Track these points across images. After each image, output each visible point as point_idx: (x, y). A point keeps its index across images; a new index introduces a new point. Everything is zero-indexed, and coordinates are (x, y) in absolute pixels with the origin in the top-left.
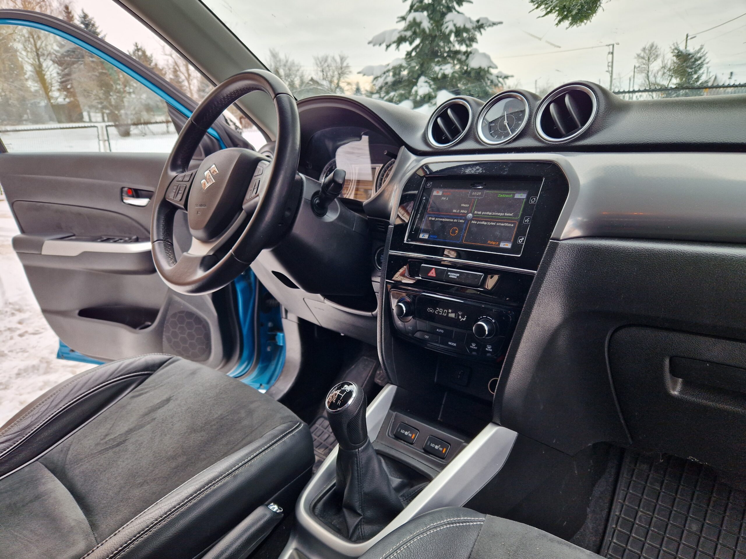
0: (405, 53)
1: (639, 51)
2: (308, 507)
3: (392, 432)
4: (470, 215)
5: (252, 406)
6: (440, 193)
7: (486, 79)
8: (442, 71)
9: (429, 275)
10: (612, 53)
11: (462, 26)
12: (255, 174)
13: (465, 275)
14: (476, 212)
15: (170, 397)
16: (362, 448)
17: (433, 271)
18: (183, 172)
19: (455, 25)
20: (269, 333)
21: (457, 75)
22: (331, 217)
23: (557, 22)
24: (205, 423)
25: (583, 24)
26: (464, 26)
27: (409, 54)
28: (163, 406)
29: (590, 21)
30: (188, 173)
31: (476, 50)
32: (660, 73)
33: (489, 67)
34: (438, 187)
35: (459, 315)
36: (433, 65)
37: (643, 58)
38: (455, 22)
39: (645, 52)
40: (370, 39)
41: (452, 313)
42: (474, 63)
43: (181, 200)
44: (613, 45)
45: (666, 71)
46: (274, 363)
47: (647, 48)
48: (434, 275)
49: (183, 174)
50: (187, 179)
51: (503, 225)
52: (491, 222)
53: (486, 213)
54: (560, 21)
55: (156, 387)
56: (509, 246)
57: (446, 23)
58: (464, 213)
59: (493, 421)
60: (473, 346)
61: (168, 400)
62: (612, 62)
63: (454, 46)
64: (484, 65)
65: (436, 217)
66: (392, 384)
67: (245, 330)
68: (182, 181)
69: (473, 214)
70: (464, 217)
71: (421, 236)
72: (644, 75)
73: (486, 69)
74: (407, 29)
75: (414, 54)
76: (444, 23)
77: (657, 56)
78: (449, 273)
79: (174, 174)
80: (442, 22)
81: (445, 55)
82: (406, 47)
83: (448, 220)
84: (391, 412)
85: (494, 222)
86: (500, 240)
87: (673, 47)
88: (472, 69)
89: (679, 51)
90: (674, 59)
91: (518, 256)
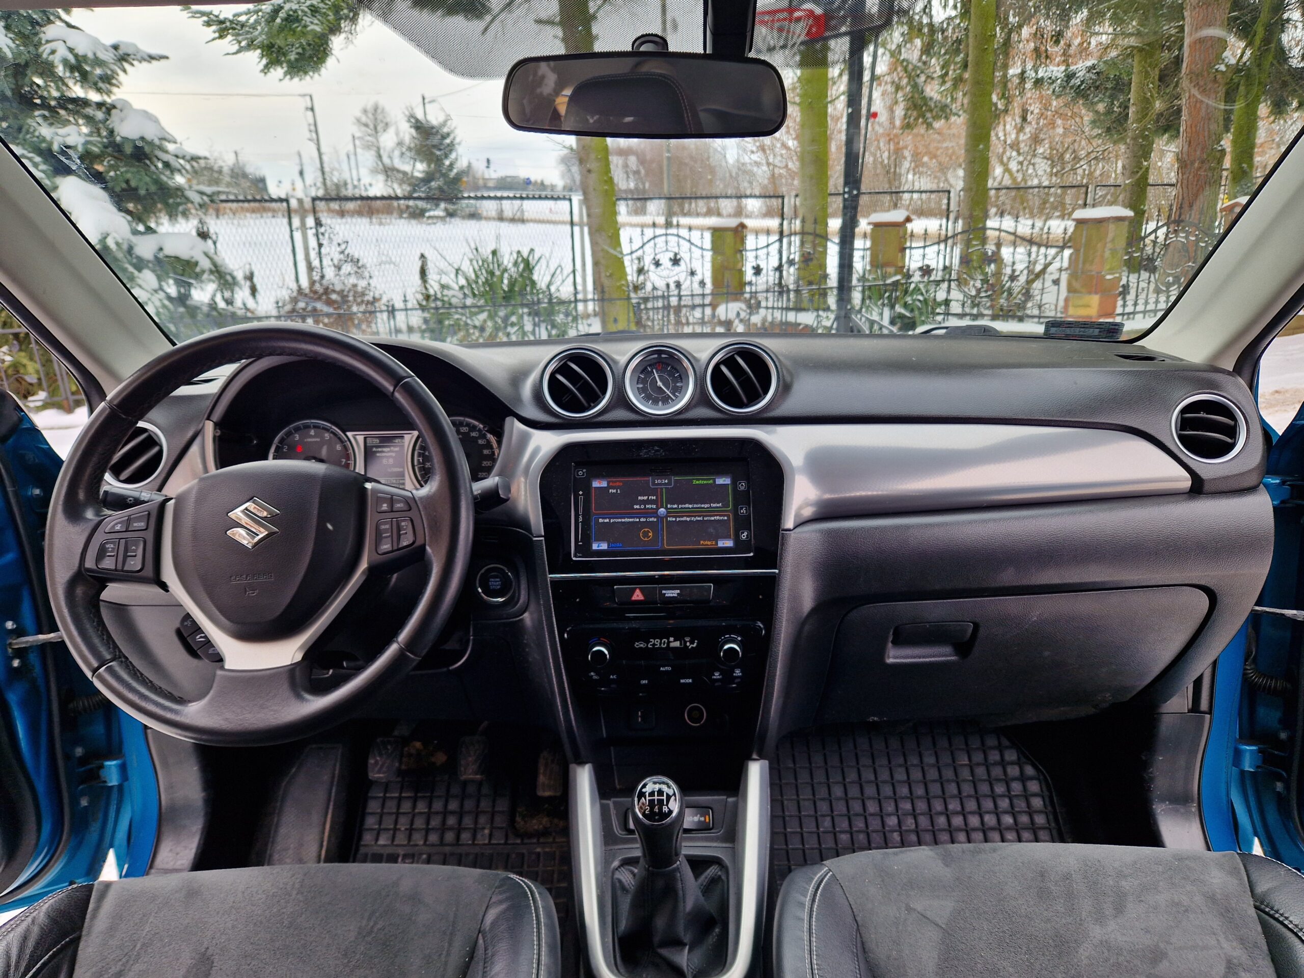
1: (358, 114)
3: (621, 827)
4: (662, 511)
6: (604, 484)
8: (59, 139)
9: (634, 598)
10: (312, 109)
13: (688, 589)
14: (669, 506)
17: (638, 592)
19: (73, 50)
20: (81, 769)
21: (95, 149)
23: (261, 66)
29: (319, 74)
32: (397, 153)
33: (160, 140)
34: (599, 476)
35: (686, 642)
36: (33, 122)
37: (366, 125)
38: (70, 44)
39: (367, 117)
41: (675, 640)
42: (127, 129)
44: (311, 97)
45: (404, 150)
47: (369, 109)
48: (641, 598)
51: (713, 518)
52: (695, 516)
53: (683, 506)
54: (267, 67)
56: (729, 543)
57: (47, 41)
58: (653, 509)
60: (717, 675)
63: (70, 88)
65: (610, 518)
69: (666, 508)
70: (654, 513)
71: (595, 547)
72: (373, 153)
73: (156, 141)
76: (43, 41)
77: (387, 124)
78: (664, 592)
80: (37, 40)
81: (54, 104)
83: (631, 520)
84: (604, 801)
85: (699, 516)
86: (716, 538)
87: (407, 113)
88: (125, 139)
89: (417, 120)
90: (413, 131)
91: (752, 554)
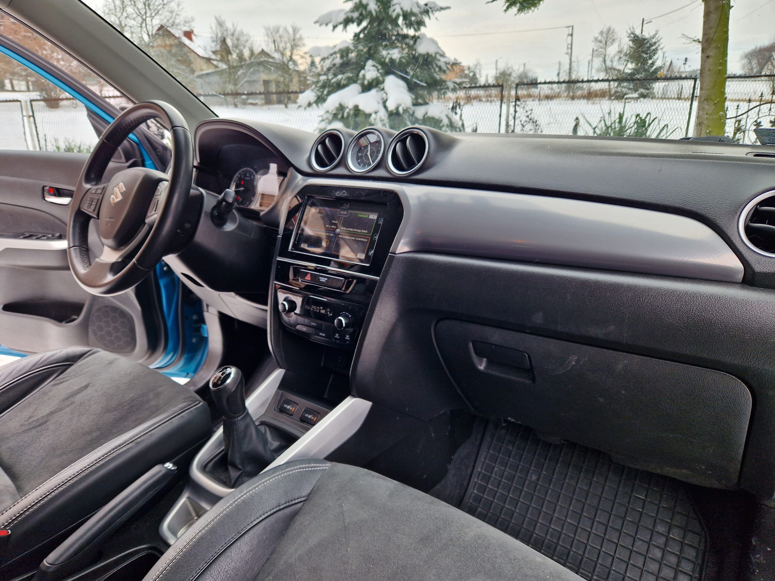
0: (353, 35)
1: (597, 35)
2: (200, 465)
3: (277, 407)
4: (338, 230)
5: (160, 389)
6: (318, 210)
7: (434, 65)
8: (389, 56)
9: (306, 278)
10: (572, 35)
11: (409, 10)
12: (156, 194)
13: (331, 279)
14: (342, 228)
15: (88, 384)
16: (241, 417)
17: (309, 275)
18: (96, 185)
19: (402, 9)
20: (195, 325)
21: (404, 61)
22: (229, 227)
23: (505, 8)
24: (119, 405)
25: (530, 11)
26: (411, 10)
27: (357, 36)
28: (81, 392)
29: (538, 9)
30: (101, 186)
31: (424, 35)
32: (617, 58)
33: (436, 54)
34: (316, 206)
35: (327, 311)
36: (381, 48)
37: (600, 42)
38: (402, 5)
39: (602, 36)
40: (316, 19)
41: (323, 309)
42: (422, 49)
43: (94, 211)
44: (573, 27)
45: (622, 55)
46: (200, 353)
47: (604, 31)
48: (309, 279)
49: (96, 187)
50: (99, 191)
51: (360, 239)
52: (352, 236)
53: (349, 229)
54: (508, 8)
55: (76, 375)
56: (363, 256)
57: (393, 5)
58: (334, 228)
59: (352, 394)
60: (337, 336)
61: (86, 387)
62: (572, 44)
63: (402, 29)
64: (432, 50)
66: (281, 368)
67: (169, 323)
68: (95, 193)
69: (340, 229)
70: (333, 231)
71: (302, 246)
72: (601, 59)
73: (434, 55)
74: (352, 11)
75: (362, 36)
76: (391, 6)
77: (614, 40)
78: (320, 278)
79: (88, 186)
80: (389, 5)
81: (394, 38)
82: (354, 28)
84: (279, 391)
85: (354, 237)
86: (357, 251)
87: (629, 32)
88: (420, 55)
89: (635, 36)
90: (631, 43)
91: (368, 265)
